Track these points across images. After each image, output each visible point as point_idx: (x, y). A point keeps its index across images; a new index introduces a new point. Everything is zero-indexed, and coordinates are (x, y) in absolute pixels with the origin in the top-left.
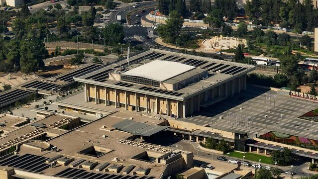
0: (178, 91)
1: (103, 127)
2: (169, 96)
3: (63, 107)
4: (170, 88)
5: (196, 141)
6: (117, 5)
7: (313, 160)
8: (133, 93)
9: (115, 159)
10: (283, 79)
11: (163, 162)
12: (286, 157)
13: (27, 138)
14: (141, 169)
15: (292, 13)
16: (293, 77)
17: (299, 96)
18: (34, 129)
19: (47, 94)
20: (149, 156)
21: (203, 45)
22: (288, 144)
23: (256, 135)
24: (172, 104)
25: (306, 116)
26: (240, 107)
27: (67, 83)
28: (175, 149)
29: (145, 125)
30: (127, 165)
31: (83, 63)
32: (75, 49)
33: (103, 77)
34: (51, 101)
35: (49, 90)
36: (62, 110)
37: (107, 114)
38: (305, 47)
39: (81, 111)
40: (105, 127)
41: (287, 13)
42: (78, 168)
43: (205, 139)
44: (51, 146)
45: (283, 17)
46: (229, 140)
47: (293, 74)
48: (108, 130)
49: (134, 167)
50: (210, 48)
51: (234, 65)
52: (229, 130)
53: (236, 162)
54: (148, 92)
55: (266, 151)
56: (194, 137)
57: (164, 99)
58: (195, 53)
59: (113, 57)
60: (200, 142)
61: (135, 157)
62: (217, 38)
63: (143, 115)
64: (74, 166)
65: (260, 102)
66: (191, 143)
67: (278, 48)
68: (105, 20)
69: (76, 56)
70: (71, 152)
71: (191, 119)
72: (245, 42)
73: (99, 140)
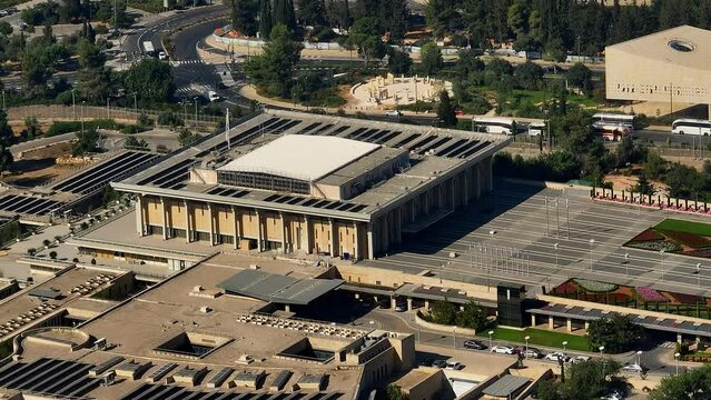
0: (353, 201)
1: (197, 289)
2: (335, 213)
3: (89, 251)
4: (333, 194)
5: (406, 309)
6: (136, 19)
7: (679, 337)
8: (250, 211)
9: (243, 358)
10: (569, 163)
11: (353, 359)
12: (621, 333)
13: (26, 323)
14: (308, 378)
15: (538, 16)
16: (586, 158)
17: (614, 198)
18: (37, 302)
19: (41, 224)
20: (314, 347)
21: (352, 98)
22: (617, 304)
23: (544, 288)
24: (342, 230)
25: (641, 242)
26: (490, 230)
27: (79, 196)
28: (370, 329)
29: (288, 280)
30: (273, 373)
31: (100, 151)
32: (67, 120)
34: (58, 238)
35: (42, 214)
36: (89, 258)
37: (197, 260)
38: (577, 90)
39: (133, 256)
40: (201, 289)
41: (525, 17)
42: (166, 384)
43: (427, 304)
44: (92, 339)
45: (517, 26)
46: (482, 303)
47: (586, 151)
48: (209, 296)
49: (291, 374)
50: (369, 104)
51: (462, 137)
53: (509, 351)
54: (285, 207)
55: (569, 323)
56: (402, 301)
57: (323, 220)
59: (163, 135)
60: (416, 311)
61: (286, 353)
62: (382, 81)
63: (278, 258)
64: (156, 379)
65: (531, 215)
66: (396, 315)
67: (521, 96)
68: (118, 52)
69: (79, 136)
70: (139, 350)
71: (386, 260)
72: (448, 85)
73: (195, 319)
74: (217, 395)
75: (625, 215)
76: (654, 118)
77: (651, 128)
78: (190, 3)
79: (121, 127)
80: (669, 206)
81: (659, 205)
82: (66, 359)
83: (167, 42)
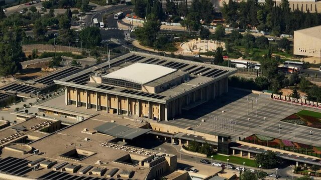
0: (160, 94)
1: (85, 130)
2: (151, 99)
3: (43, 110)
4: (152, 90)
5: (178, 144)
6: (93, 8)
7: (297, 163)
8: (114, 96)
9: (98, 162)
10: (265, 82)
11: (147, 165)
12: (271, 160)
13: (8, 141)
14: (125, 172)
15: (270, 16)
16: (274, 80)
17: (281, 99)
18: (15, 132)
19: (26, 97)
20: (132, 158)
21: (181, 48)
22: (271, 147)
23: (240, 138)
24: (154, 107)
25: (289, 119)
26: (222, 110)
27: (46, 85)
28: (159, 152)
29: (127, 128)
30: (110, 169)
31: (61, 66)
32: (51, 51)
33: (84, 80)
34: (30, 104)
35: (28, 93)
36: (42, 113)
37: (88, 117)
38: (283, 50)
39: (62, 113)
40: (87, 130)
41: (265, 16)
42: (61, 171)
43: (187, 142)
44: (33, 149)
45: (261, 20)
46: (211, 143)
47: (274, 77)
48: (90, 133)
49: (118, 170)
52: (212, 133)
53: (220, 165)
54: (129, 95)
55: (249, 154)
56: (176, 140)
57: (146, 102)
58: (173, 56)
59: (91, 60)
60: (182, 145)
61: (118, 160)
62: (195, 41)
63: (125, 118)
64: (57, 169)
65: (242, 105)
66: (174, 146)
67: (256, 51)
68: (81, 22)
69: (53, 59)
70: (53, 155)
71: (173, 121)
72: (223, 45)
73: (81, 143)
74: (83, 177)
75: (285, 107)
76: (313, 64)
77: (311, 68)
78: (119, 2)
79: (73, 56)
80: (306, 104)
81: (301, 103)
82: (19, 158)
83: (104, 19)
